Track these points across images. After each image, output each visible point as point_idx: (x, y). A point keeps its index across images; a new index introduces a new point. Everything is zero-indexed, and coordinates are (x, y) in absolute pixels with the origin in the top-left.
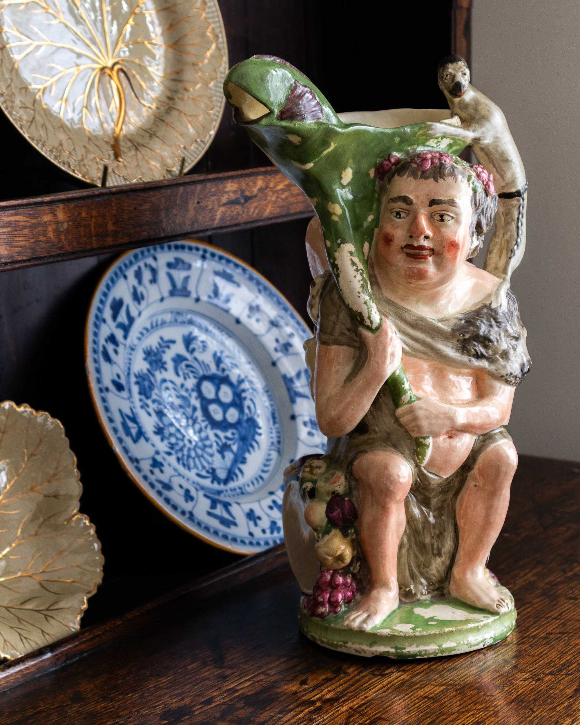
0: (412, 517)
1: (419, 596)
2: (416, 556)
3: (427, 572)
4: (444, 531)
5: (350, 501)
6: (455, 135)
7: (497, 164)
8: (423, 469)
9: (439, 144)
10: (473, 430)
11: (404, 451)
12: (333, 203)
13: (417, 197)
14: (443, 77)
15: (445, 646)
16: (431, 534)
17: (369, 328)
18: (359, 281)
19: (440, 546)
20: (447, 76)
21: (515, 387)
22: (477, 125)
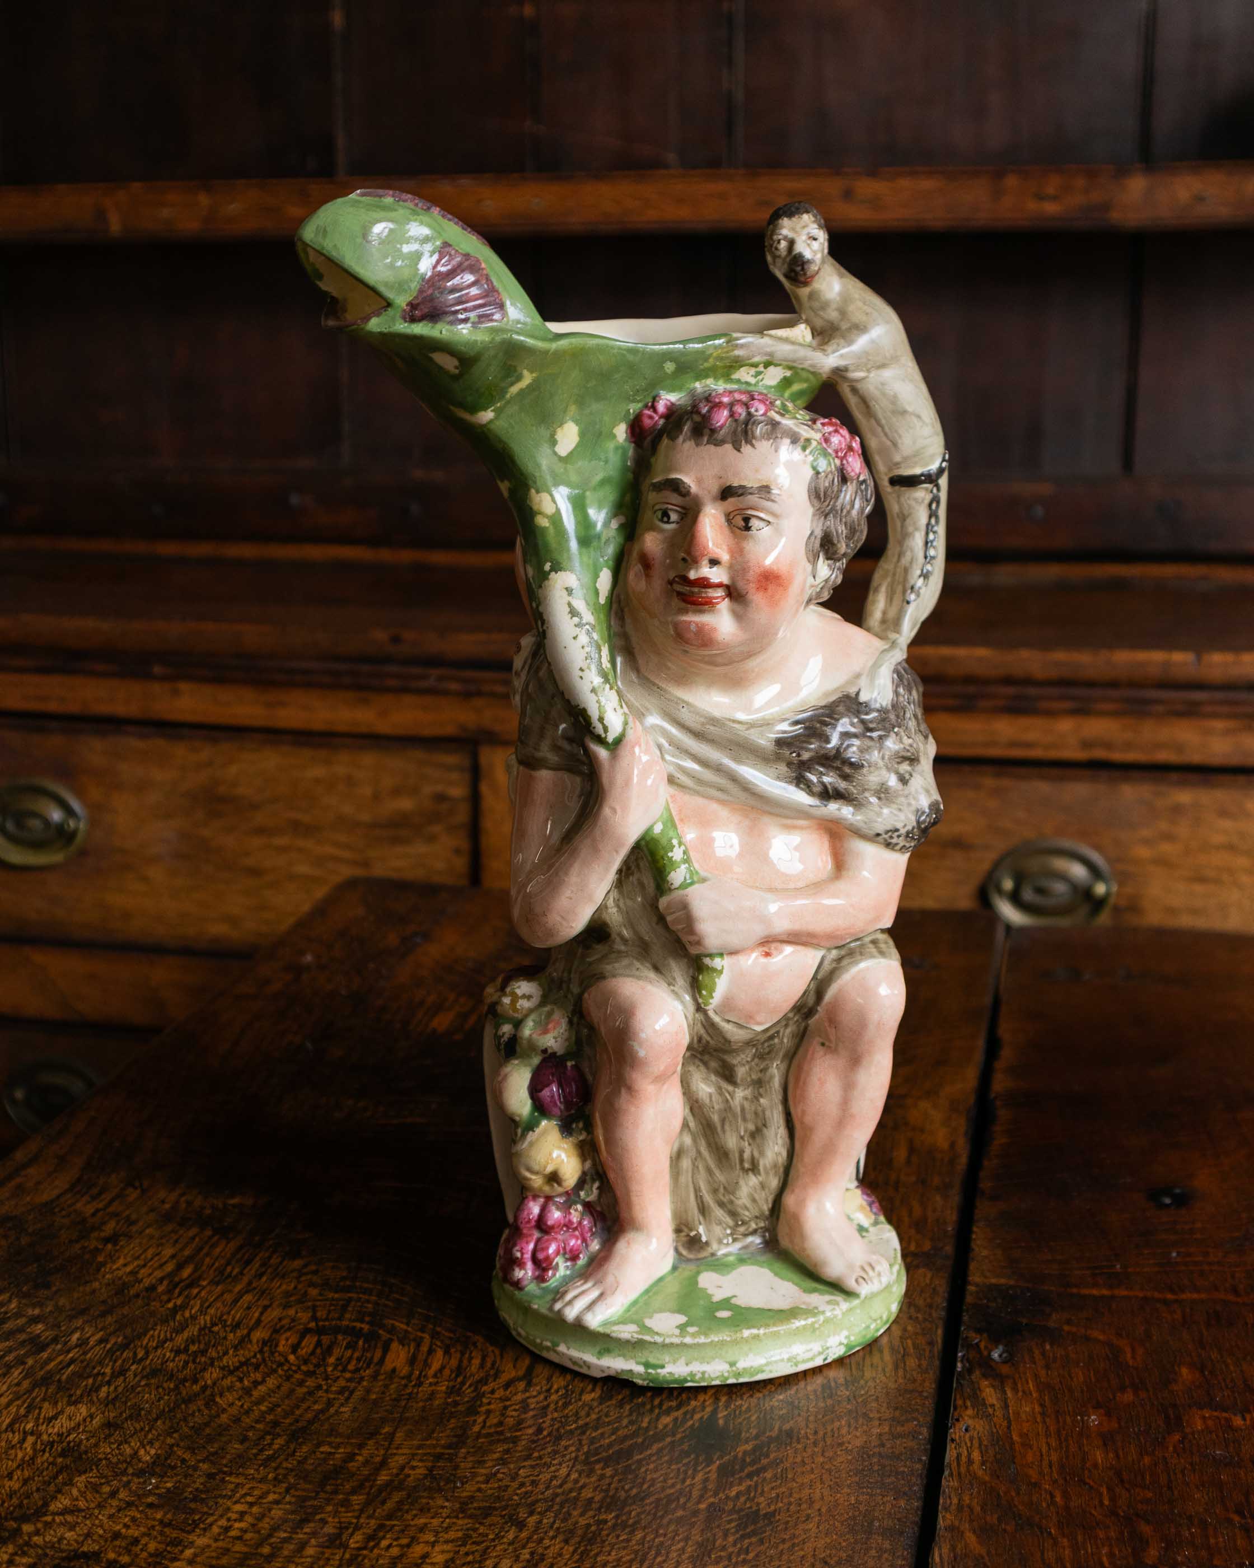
0: (697, 1101)
1: (715, 1246)
2: (709, 1171)
3: (731, 1202)
4: (765, 1125)
5: (576, 1067)
6: (794, 361)
7: (885, 418)
8: (711, 1014)
9: (760, 377)
10: (815, 941)
11: (674, 979)
12: (538, 492)
13: (699, 481)
14: (771, 246)
15: (741, 1365)
16: (738, 1131)
17: (601, 741)
18: (583, 647)
19: (756, 1154)
20: (779, 241)
21: (908, 855)
22: (842, 341)
